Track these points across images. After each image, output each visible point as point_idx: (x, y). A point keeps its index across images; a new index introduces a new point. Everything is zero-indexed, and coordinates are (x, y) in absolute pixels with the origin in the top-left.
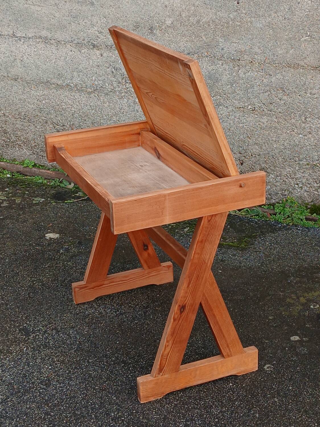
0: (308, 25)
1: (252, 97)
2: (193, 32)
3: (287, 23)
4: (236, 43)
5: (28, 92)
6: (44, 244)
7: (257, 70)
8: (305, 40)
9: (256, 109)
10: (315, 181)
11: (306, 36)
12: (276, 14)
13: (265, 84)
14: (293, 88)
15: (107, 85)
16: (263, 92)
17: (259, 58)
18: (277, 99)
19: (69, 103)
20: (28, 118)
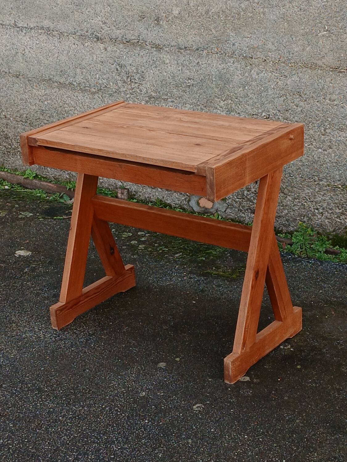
0: (326, 17)
1: (266, 102)
2: (202, 24)
3: (303, 15)
4: (248, 37)
5: (30, 91)
6: (11, 261)
7: (271, 70)
8: (323, 36)
9: (271, 116)
10: (336, 205)
11: (324, 31)
12: (291, 5)
13: (280, 87)
14: (311, 93)
15: (112, 84)
16: (278, 97)
17: (273, 56)
18: (293, 106)
19: (71, 104)
20: (30, 121)
